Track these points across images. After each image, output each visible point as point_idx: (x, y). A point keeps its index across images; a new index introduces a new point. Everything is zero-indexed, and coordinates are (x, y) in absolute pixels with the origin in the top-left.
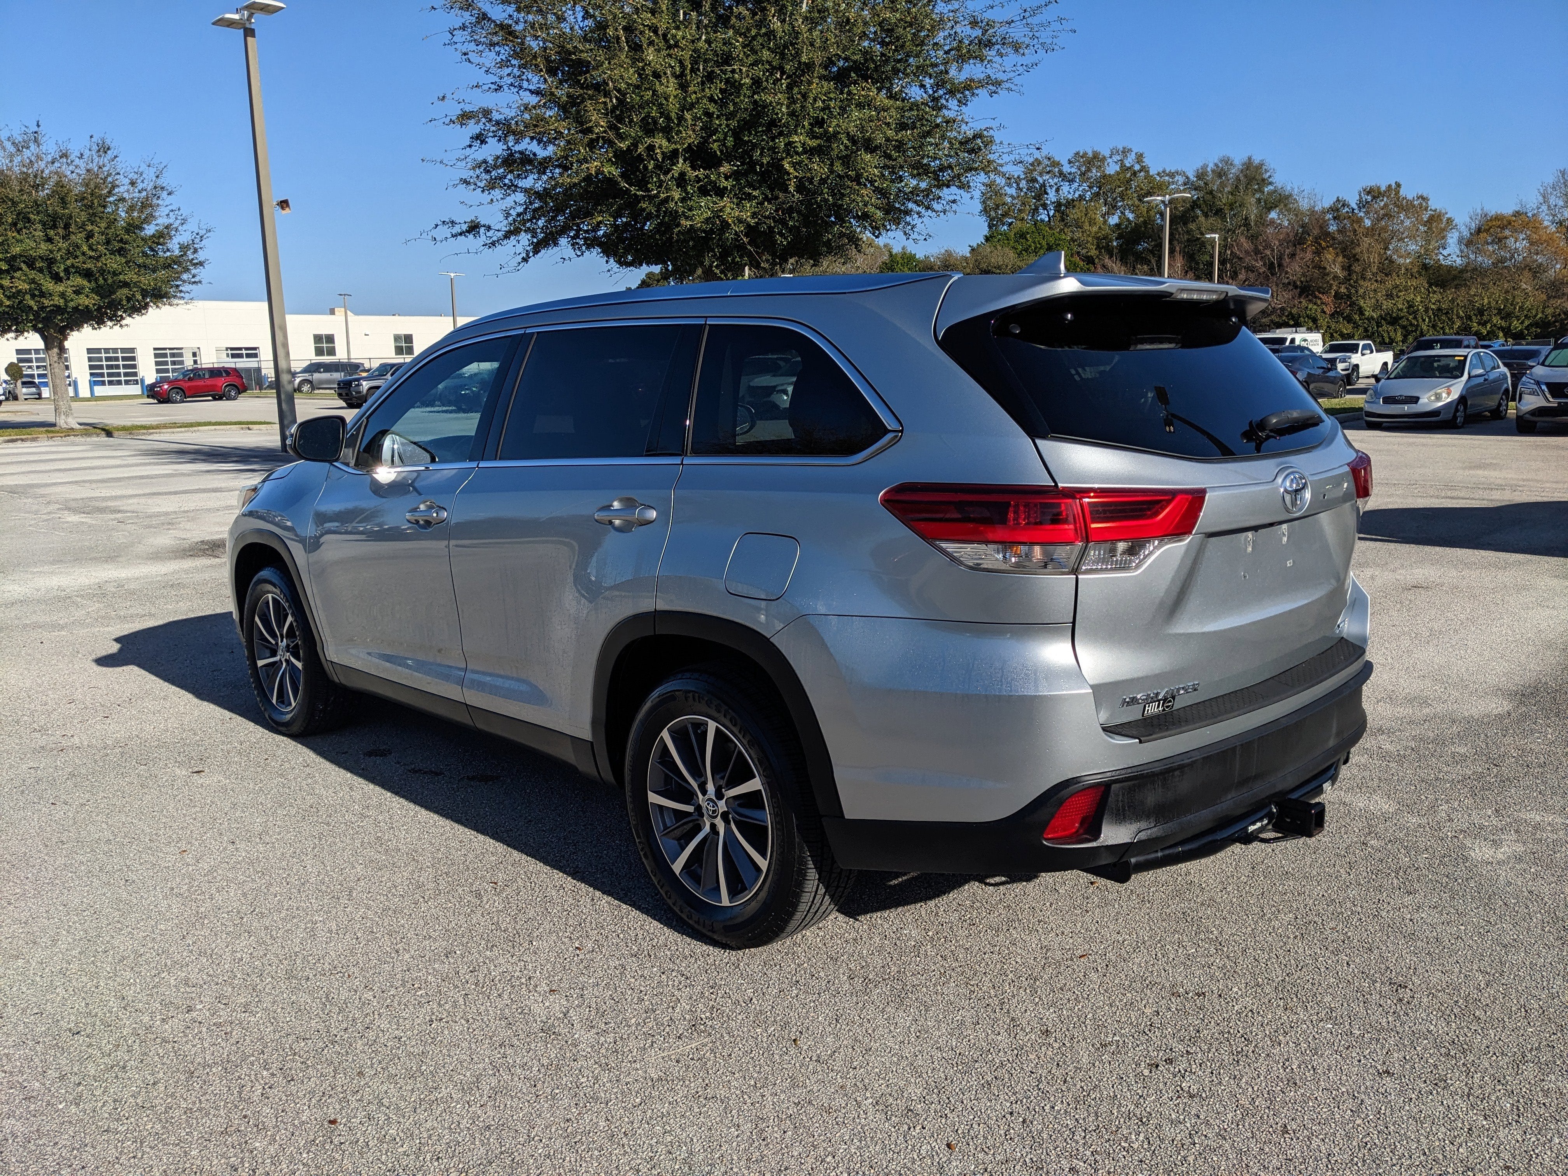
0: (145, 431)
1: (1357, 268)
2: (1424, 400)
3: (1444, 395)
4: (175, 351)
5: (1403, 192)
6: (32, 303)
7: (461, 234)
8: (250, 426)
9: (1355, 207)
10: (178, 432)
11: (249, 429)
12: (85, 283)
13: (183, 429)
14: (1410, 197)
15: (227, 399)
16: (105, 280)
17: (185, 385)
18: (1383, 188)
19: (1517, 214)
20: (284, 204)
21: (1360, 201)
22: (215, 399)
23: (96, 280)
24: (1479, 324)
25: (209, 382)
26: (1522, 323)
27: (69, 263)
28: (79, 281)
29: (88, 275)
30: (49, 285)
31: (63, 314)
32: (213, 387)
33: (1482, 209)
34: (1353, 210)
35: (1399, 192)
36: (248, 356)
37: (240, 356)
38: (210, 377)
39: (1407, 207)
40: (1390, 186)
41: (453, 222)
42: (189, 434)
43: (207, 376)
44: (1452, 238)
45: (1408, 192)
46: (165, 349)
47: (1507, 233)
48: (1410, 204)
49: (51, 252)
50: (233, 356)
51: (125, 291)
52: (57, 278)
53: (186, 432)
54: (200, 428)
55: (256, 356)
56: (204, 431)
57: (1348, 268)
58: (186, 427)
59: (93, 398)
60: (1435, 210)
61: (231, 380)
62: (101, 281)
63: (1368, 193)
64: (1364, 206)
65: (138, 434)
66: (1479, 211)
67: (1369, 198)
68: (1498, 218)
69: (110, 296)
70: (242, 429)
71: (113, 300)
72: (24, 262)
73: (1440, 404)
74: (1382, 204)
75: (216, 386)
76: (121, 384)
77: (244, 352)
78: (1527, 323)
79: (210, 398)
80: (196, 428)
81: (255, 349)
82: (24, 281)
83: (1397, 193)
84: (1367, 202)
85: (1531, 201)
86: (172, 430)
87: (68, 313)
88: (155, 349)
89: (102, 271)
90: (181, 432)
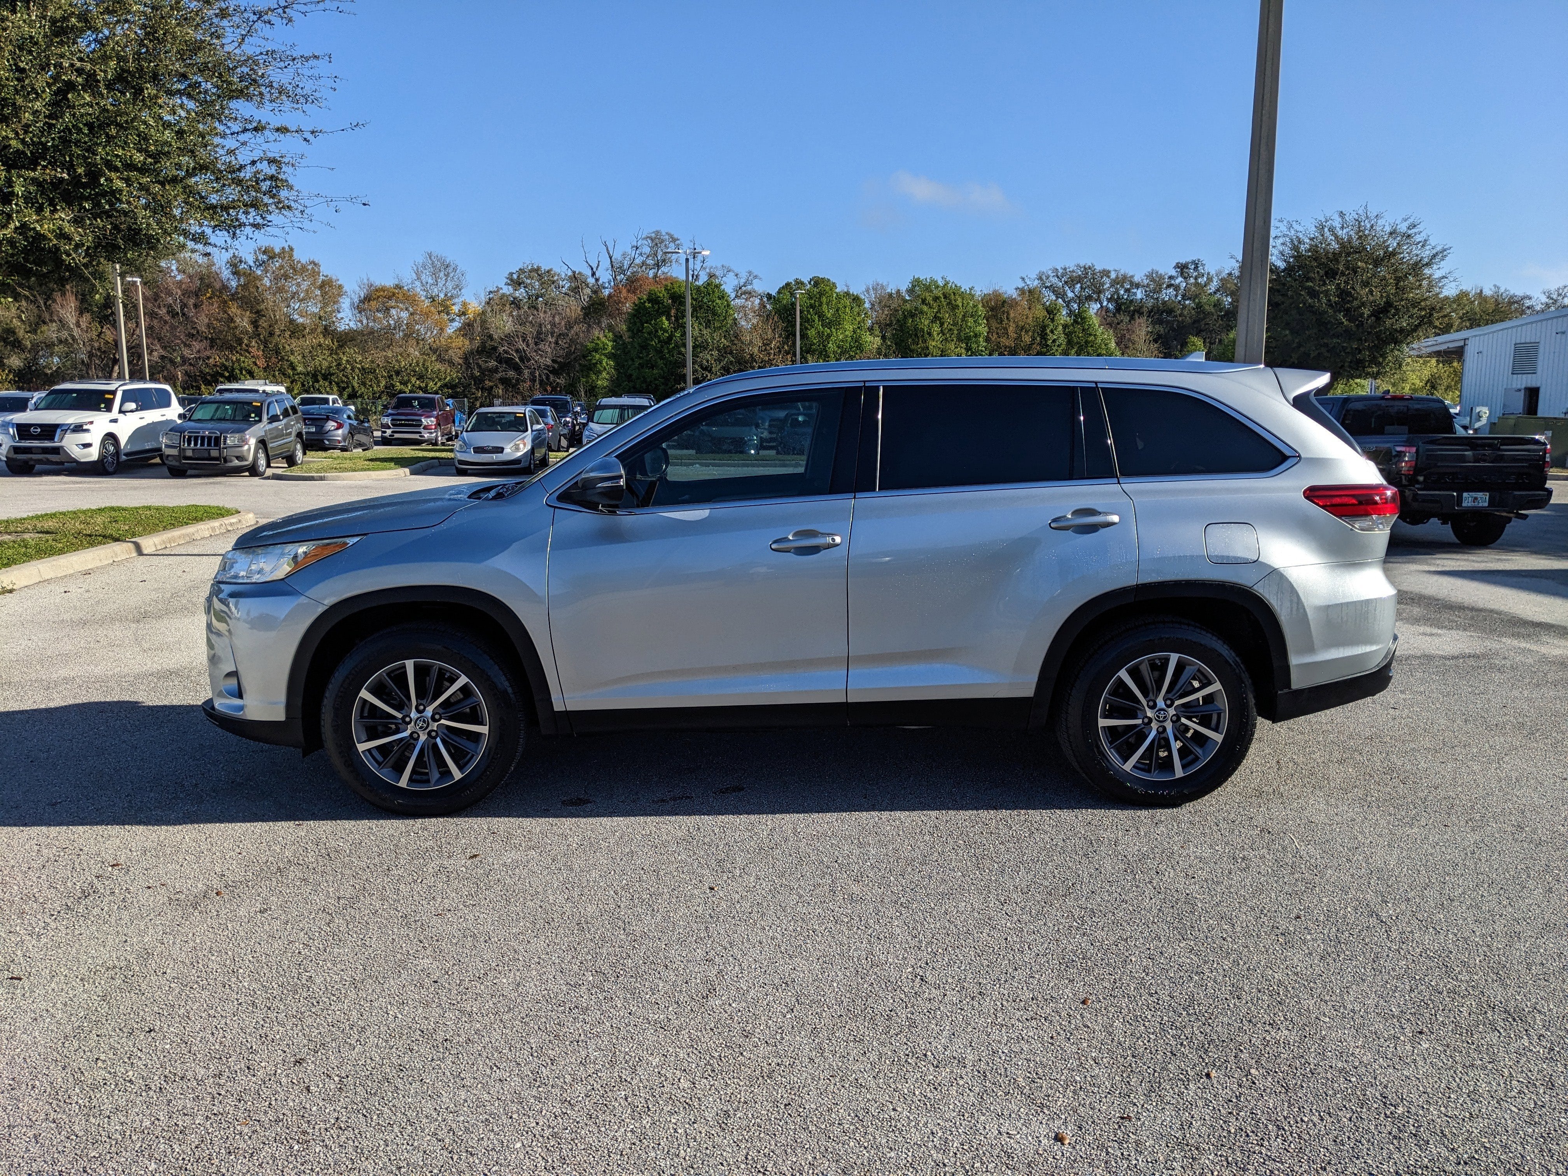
1: (263, 323)
2: (507, 450)
3: (521, 446)
5: (296, 256)
9: (252, 264)
14: (303, 261)
18: (277, 250)
19: (398, 287)
21: (257, 260)
24: (401, 383)
26: (436, 384)
33: (368, 280)
34: (250, 267)
35: (292, 256)
39: (300, 270)
40: (283, 248)
44: (345, 304)
45: (302, 256)
47: (392, 303)
48: (304, 269)
57: (255, 324)
60: (327, 276)
63: (264, 252)
64: (261, 265)
66: (365, 281)
67: (265, 257)
68: (383, 289)
73: (519, 454)
74: (277, 264)
78: (439, 384)
83: (291, 256)
84: (264, 262)
85: (407, 278)
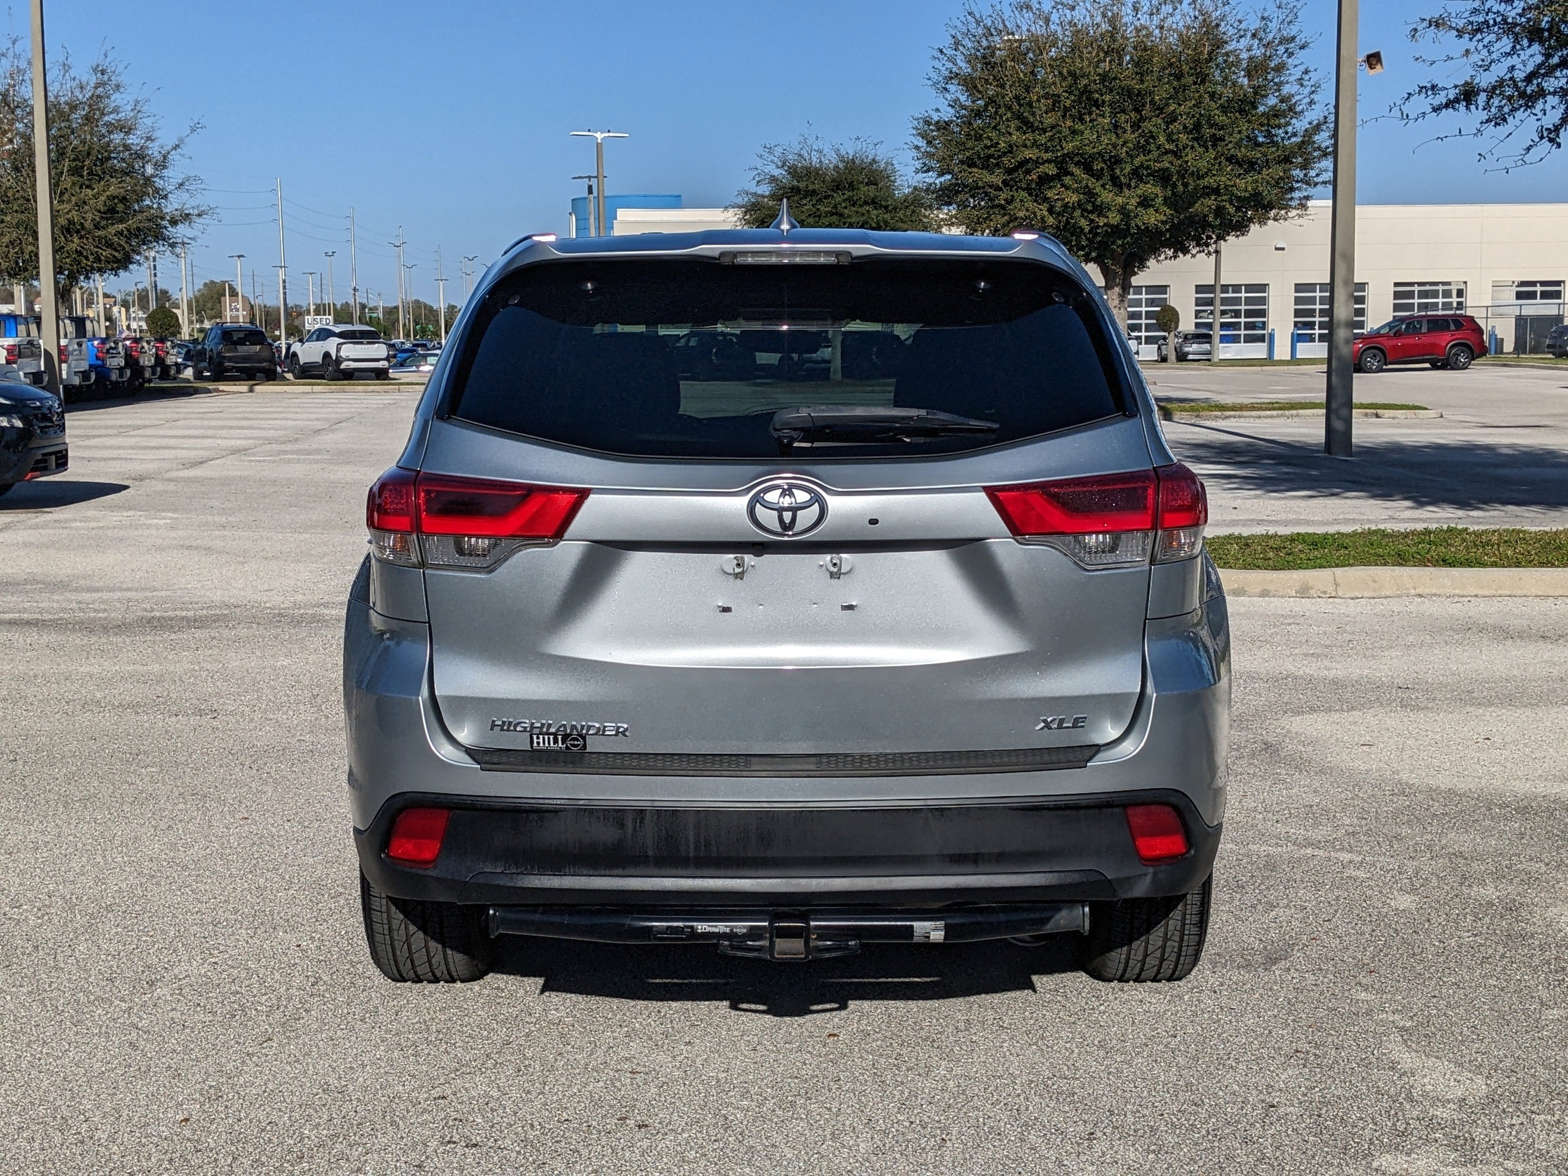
0: (1219, 413)
4: (1428, 288)
6: (1083, 223)
7: (1447, 106)
8: (1380, 412)
10: (1266, 417)
11: (1377, 416)
12: (1158, 190)
13: (1275, 413)
15: (1453, 369)
16: (1186, 185)
17: (1387, 344)
20: (1373, 59)
22: (1435, 367)
23: (1174, 186)
25: (1425, 340)
27: (1137, 162)
28: (1151, 188)
29: (1164, 177)
30: (1106, 196)
31: (1125, 237)
32: (1434, 347)
36: (1545, 295)
37: (1531, 295)
38: (1429, 330)
41: (1433, 87)
42: (1282, 420)
43: (1424, 330)
46: (1411, 284)
49: (1115, 146)
50: (1519, 296)
51: (1211, 202)
52: (1118, 185)
53: (1278, 416)
54: (1301, 411)
55: (1557, 295)
56: (1306, 416)
58: (1280, 409)
59: (1294, 361)
61: (1460, 336)
62: (1181, 188)
65: (1208, 418)
69: (1187, 209)
70: (1366, 415)
71: (1192, 217)
72: (1077, 164)
75: (1436, 344)
76: (1313, 340)
77: (1539, 289)
79: (1427, 365)
80: (1294, 412)
81: (1558, 283)
82: (1075, 191)
86: (1258, 413)
87: (1132, 235)
88: (1397, 284)
89: (1183, 173)
90: (1271, 417)
